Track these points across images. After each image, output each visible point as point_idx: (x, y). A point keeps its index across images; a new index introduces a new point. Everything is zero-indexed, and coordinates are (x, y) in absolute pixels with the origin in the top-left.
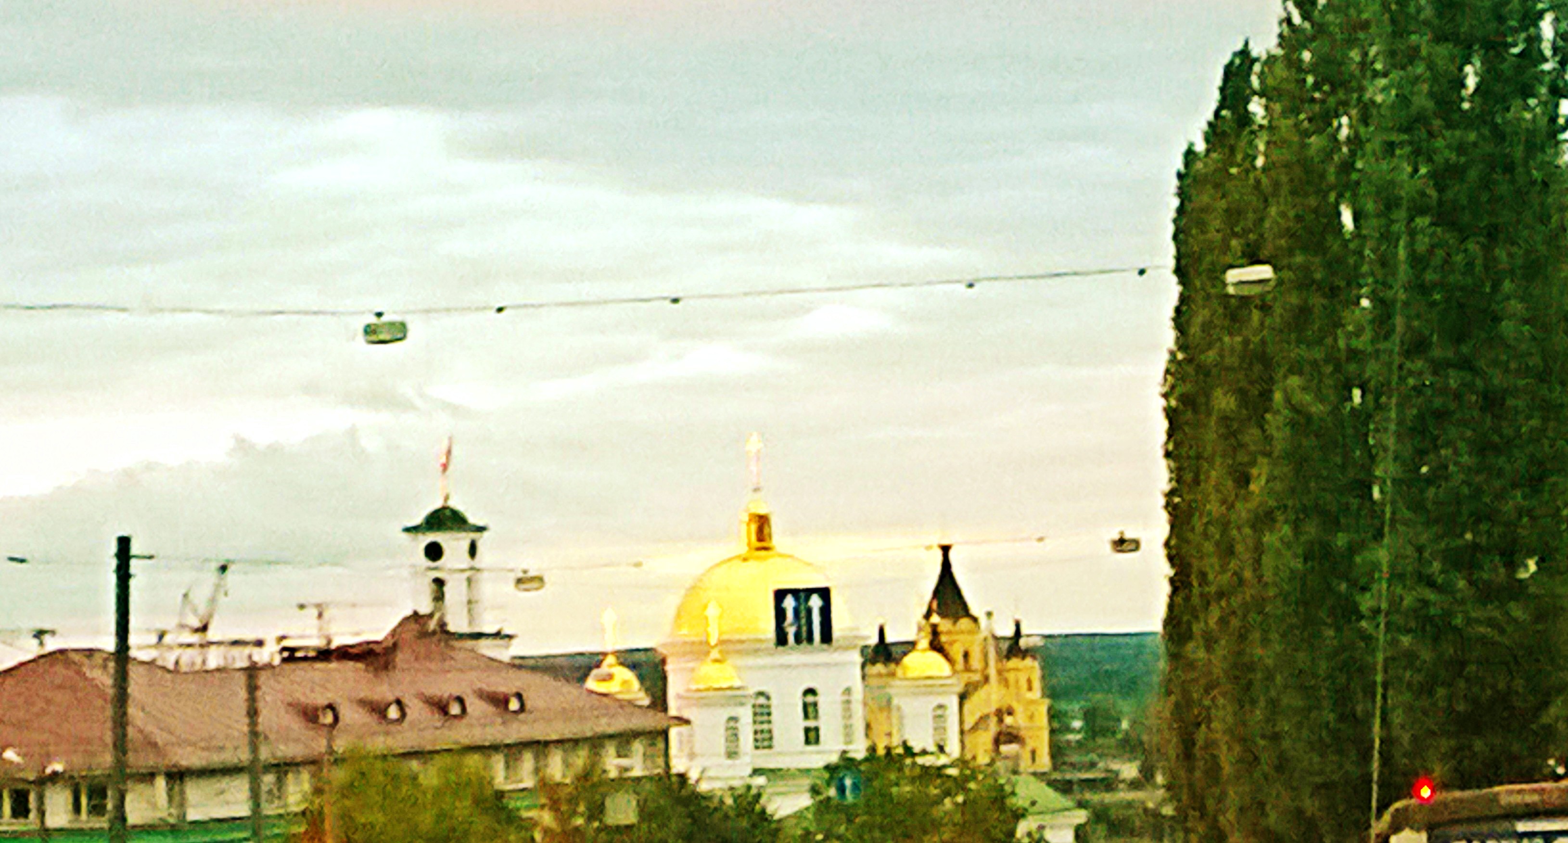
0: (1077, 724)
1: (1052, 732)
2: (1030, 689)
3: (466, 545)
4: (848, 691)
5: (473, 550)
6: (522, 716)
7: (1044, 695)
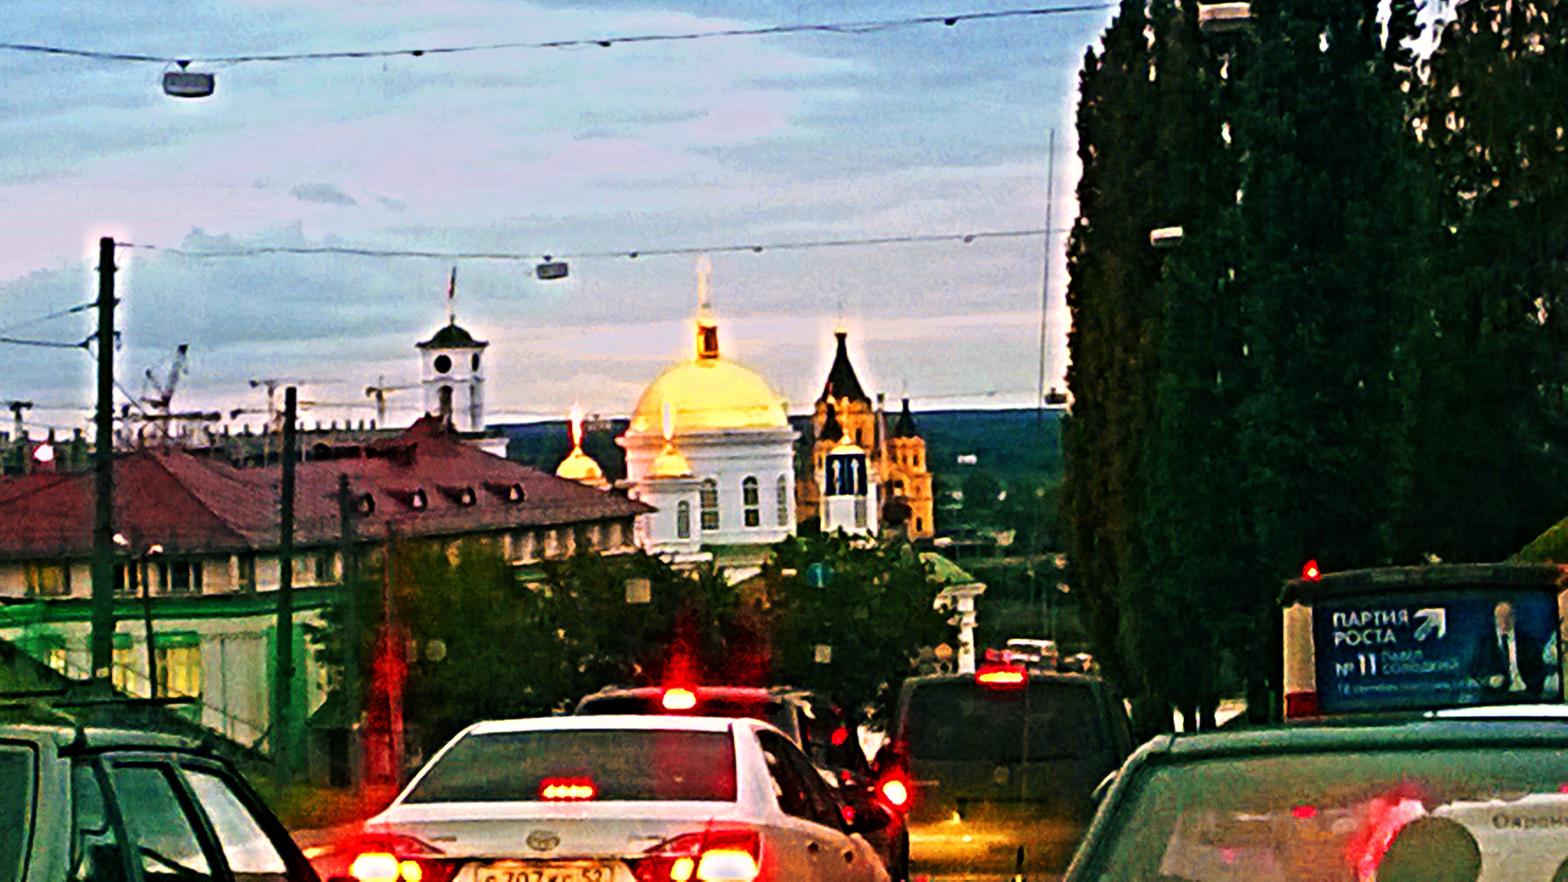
0: (958, 495)
1: (937, 501)
2: (916, 462)
3: (470, 358)
4: (782, 479)
5: (476, 362)
6: (521, 505)
7: (929, 468)
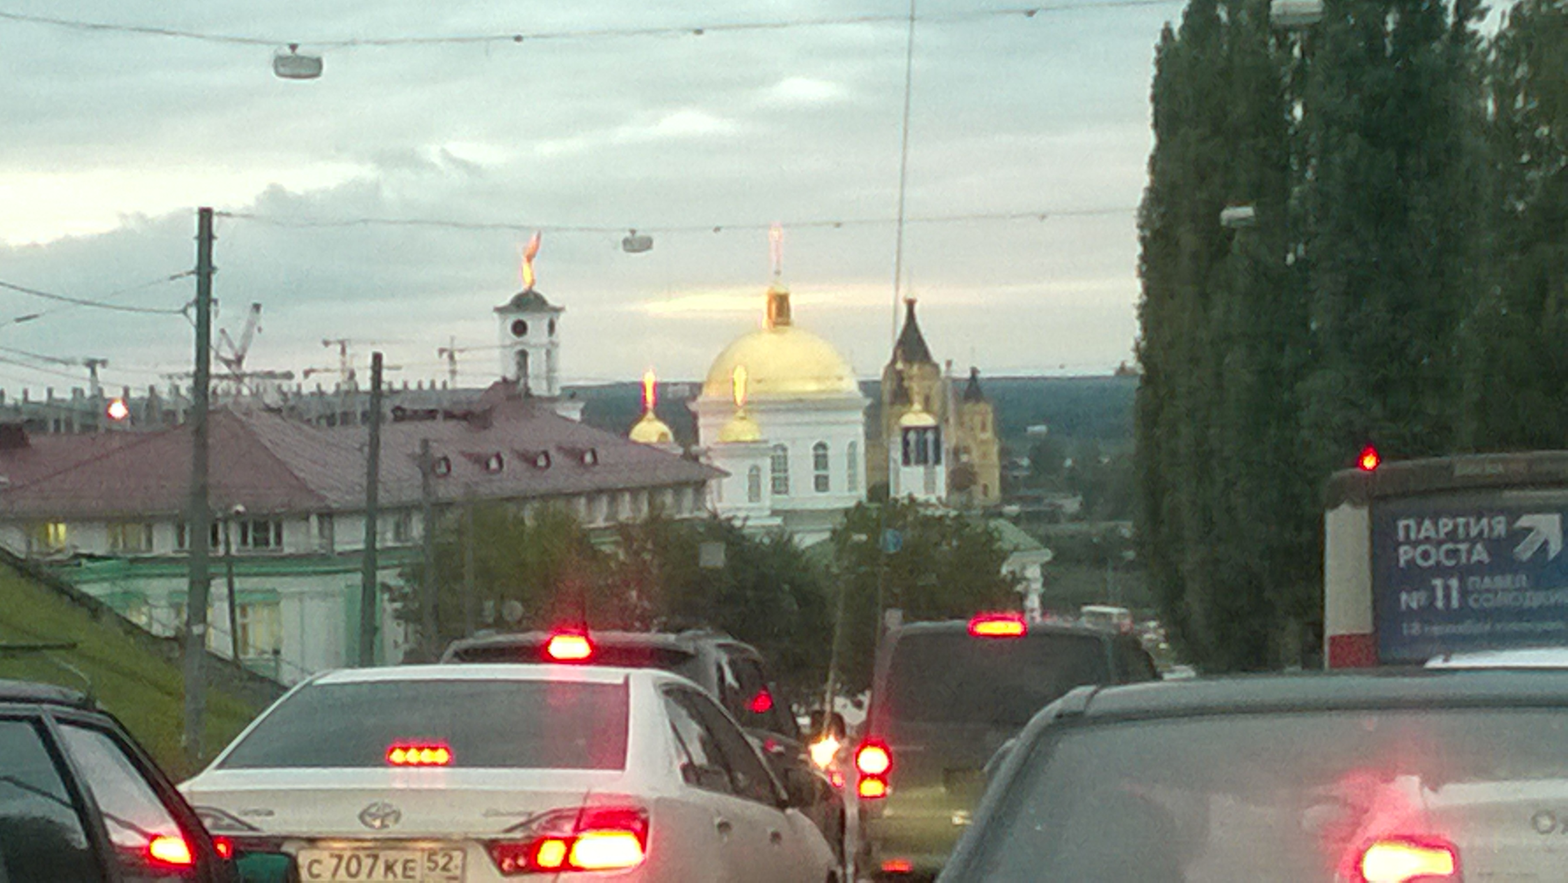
0: (1025, 462)
1: (1004, 468)
2: (984, 428)
3: (545, 323)
4: (853, 445)
5: (551, 328)
6: (597, 468)
7: (996, 433)
